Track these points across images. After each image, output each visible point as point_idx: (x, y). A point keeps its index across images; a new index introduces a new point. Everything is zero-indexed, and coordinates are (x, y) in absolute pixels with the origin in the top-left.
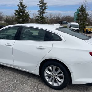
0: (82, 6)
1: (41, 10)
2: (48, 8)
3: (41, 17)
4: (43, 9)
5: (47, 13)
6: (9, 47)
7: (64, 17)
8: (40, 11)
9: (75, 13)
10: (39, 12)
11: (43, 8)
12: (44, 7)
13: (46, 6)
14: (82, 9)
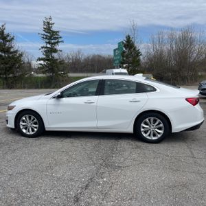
0: (128, 38)
1: (49, 46)
2: (62, 41)
3: (48, 60)
4: (53, 44)
5: (61, 51)
6: (91, 104)
7: (88, 58)
8: (46, 47)
10: (43, 49)
11: (53, 41)
12: (55, 39)
13: (57, 38)
14: (129, 44)
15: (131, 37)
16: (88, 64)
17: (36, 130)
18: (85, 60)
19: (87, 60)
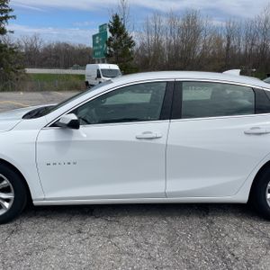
0: (116, 18)
2: (14, 17)
5: (12, 32)
6: (153, 141)
9: (94, 37)
13: (6, 11)
14: (117, 27)
15: (120, 17)
16: (51, 56)
17: (7, 205)
18: (46, 49)
19: (48, 50)
